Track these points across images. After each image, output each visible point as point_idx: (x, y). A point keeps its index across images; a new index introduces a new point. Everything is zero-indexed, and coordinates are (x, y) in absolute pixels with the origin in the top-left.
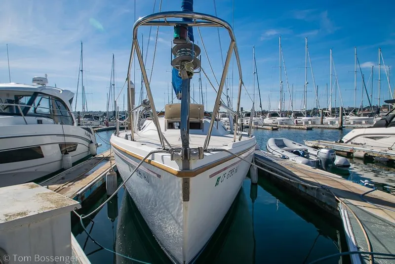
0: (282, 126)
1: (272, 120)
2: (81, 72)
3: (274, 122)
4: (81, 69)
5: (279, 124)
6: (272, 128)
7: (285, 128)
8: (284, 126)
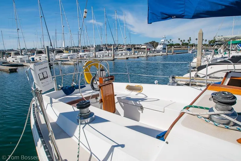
1: (60, 56)
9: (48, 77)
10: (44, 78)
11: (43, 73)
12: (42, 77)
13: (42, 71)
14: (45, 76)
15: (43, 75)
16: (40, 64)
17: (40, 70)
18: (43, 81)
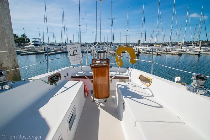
2: (45, 20)
6: (157, 54)
9: (77, 55)
10: (74, 55)
11: (73, 51)
12: (72, 54)
13: (73, 50)
14: (75, 53)
15: (73, 52)
16: (72, 45)
17: (71, 48)
18: (73, 57)
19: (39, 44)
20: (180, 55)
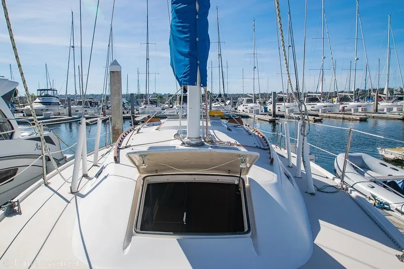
0: (325, 115)
1: (311, 106)
2: (72, 49)
3: (313, 109)
4: (72, 45)
5: (320, 111)
6: (314, 119)
7: (329, 117)
8: (328, 115)
19: (54, 100)
20: (363, 120)
